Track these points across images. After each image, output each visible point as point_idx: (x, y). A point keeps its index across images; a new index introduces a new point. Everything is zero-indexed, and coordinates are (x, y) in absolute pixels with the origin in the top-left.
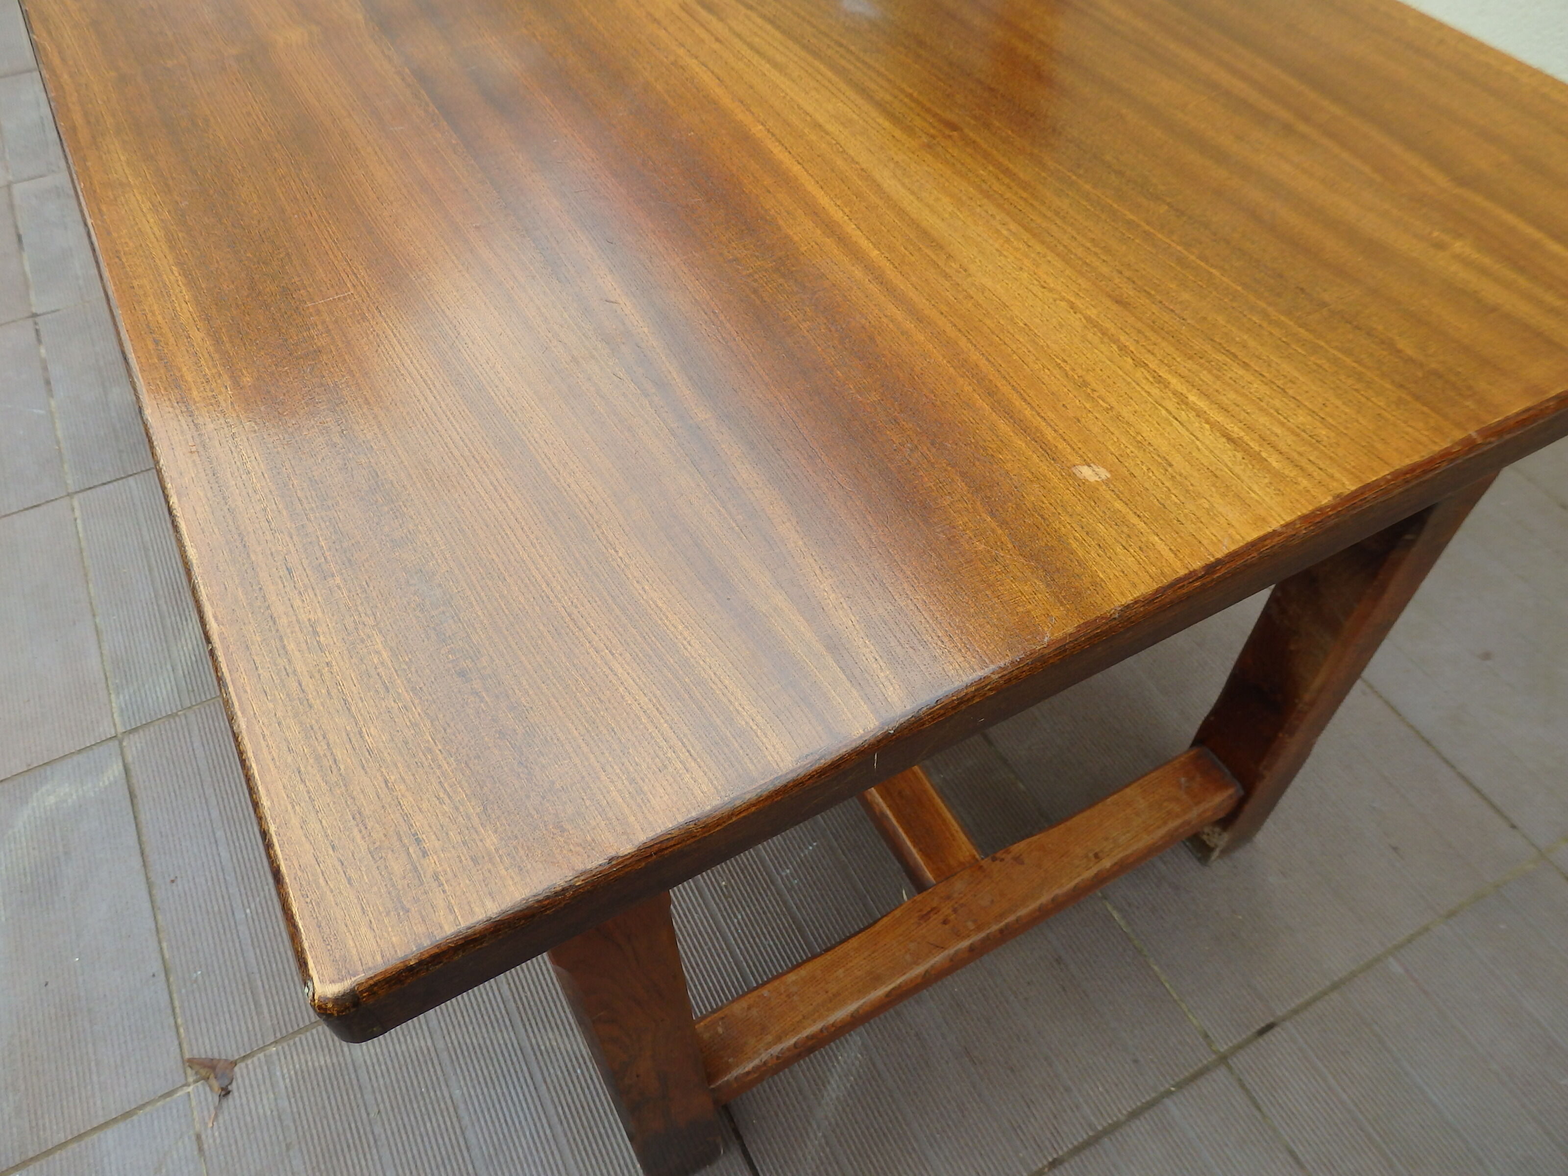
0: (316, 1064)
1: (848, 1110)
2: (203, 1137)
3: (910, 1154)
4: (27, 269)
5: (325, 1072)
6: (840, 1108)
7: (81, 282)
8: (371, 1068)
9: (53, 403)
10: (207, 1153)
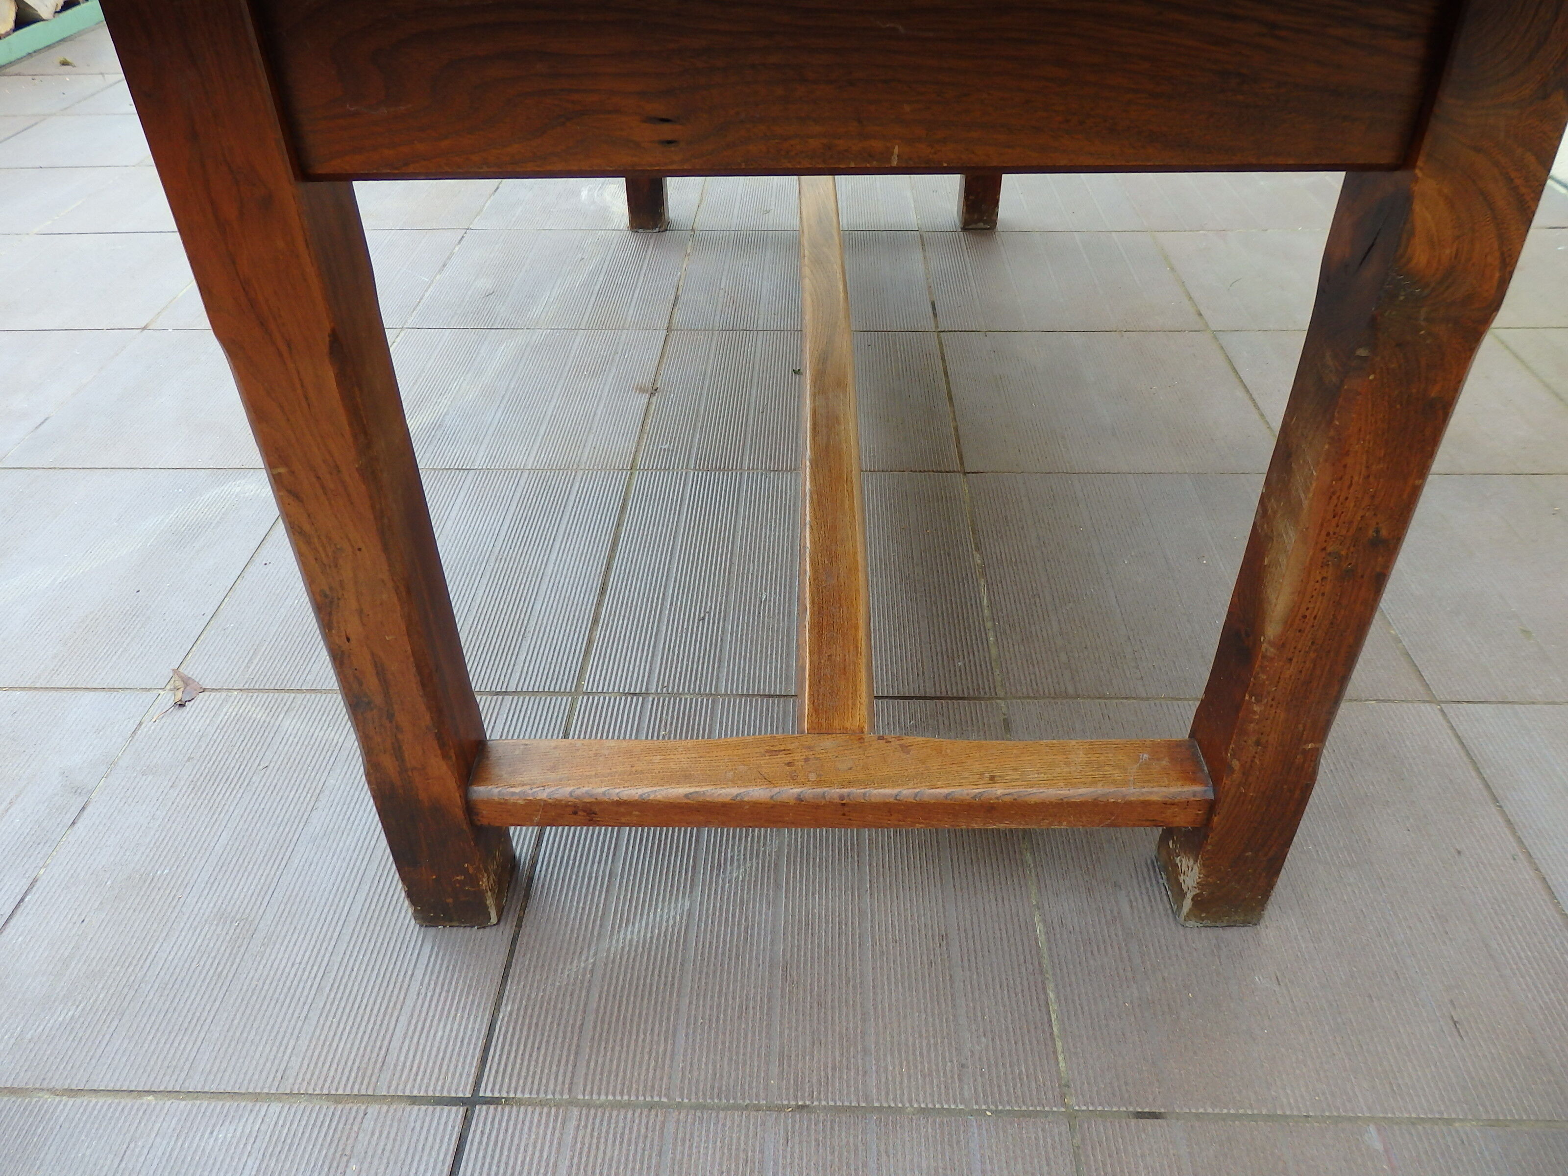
0: (254, 716)
1: (633, 955)
2: (143, 726)
3: (661, 1021)
4: (487, 205)
5: (255, 724)
6: (626, 951)
7: (514, 219)
8: (287, 736)
9: (438, 277)
10: (136, 737)
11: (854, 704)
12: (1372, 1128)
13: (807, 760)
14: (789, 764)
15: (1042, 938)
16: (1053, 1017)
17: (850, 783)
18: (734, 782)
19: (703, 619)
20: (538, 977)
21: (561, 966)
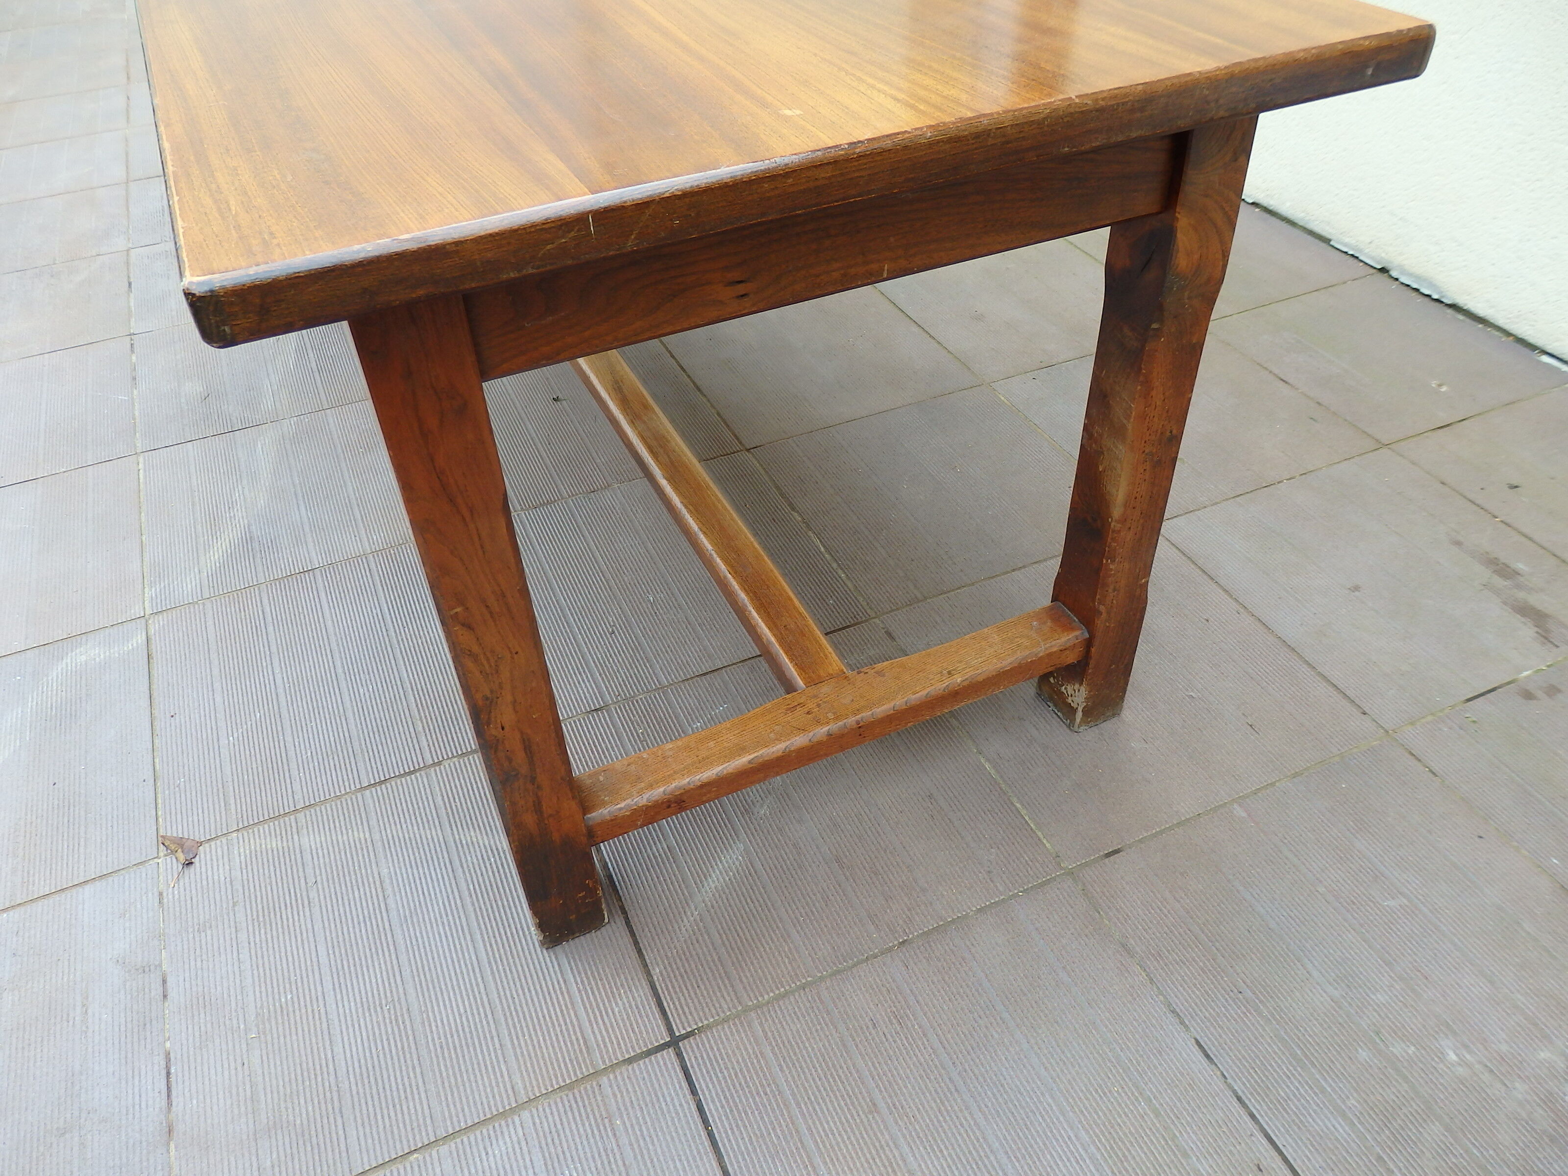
0: (269, 846)
1: (724, 896)
2: (165, 894)
3: (774, 931)
4: (132, 304)
5: (275, 852)
6: (717, 895)
7: (174, 313)
8: (314, 851)
9: (135, 392)
10: (165, 906)
11: (826, 656)
12: (1235, 806)
13: (819, 705)
14: (808, 713)
15: (993, 772)
16: (1027, 818)
17: (859, 711)
18: (779, 740)
19: (614, 632)
20: (664, 941)
21: (676, 927)
